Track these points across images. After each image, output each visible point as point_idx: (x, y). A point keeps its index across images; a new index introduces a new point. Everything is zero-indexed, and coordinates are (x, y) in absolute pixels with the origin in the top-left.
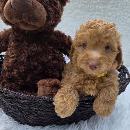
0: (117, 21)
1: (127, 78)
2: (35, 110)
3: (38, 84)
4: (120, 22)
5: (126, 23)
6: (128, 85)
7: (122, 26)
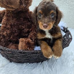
0: (65, 3)
1: (70, 37)
2: (16, 56)
3: (19, 40)
4: (66, 4)
5: (70, 4)
6: (71, 42)
7: (67, 6)
